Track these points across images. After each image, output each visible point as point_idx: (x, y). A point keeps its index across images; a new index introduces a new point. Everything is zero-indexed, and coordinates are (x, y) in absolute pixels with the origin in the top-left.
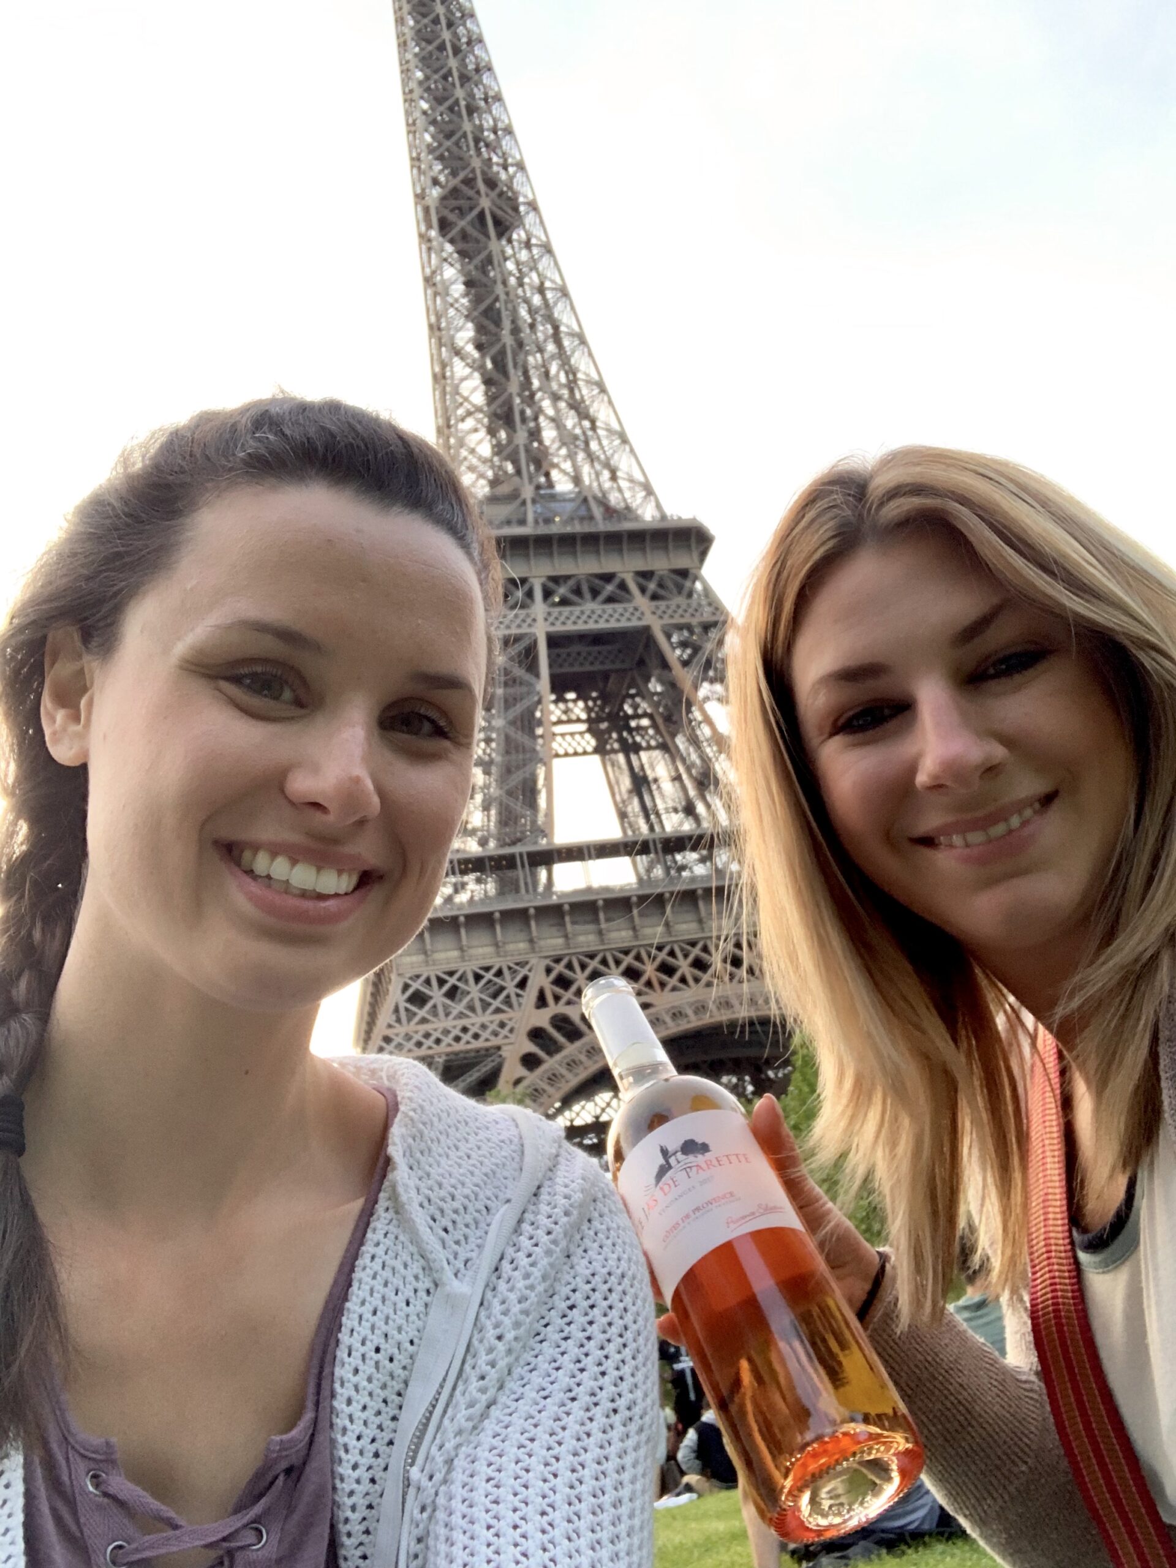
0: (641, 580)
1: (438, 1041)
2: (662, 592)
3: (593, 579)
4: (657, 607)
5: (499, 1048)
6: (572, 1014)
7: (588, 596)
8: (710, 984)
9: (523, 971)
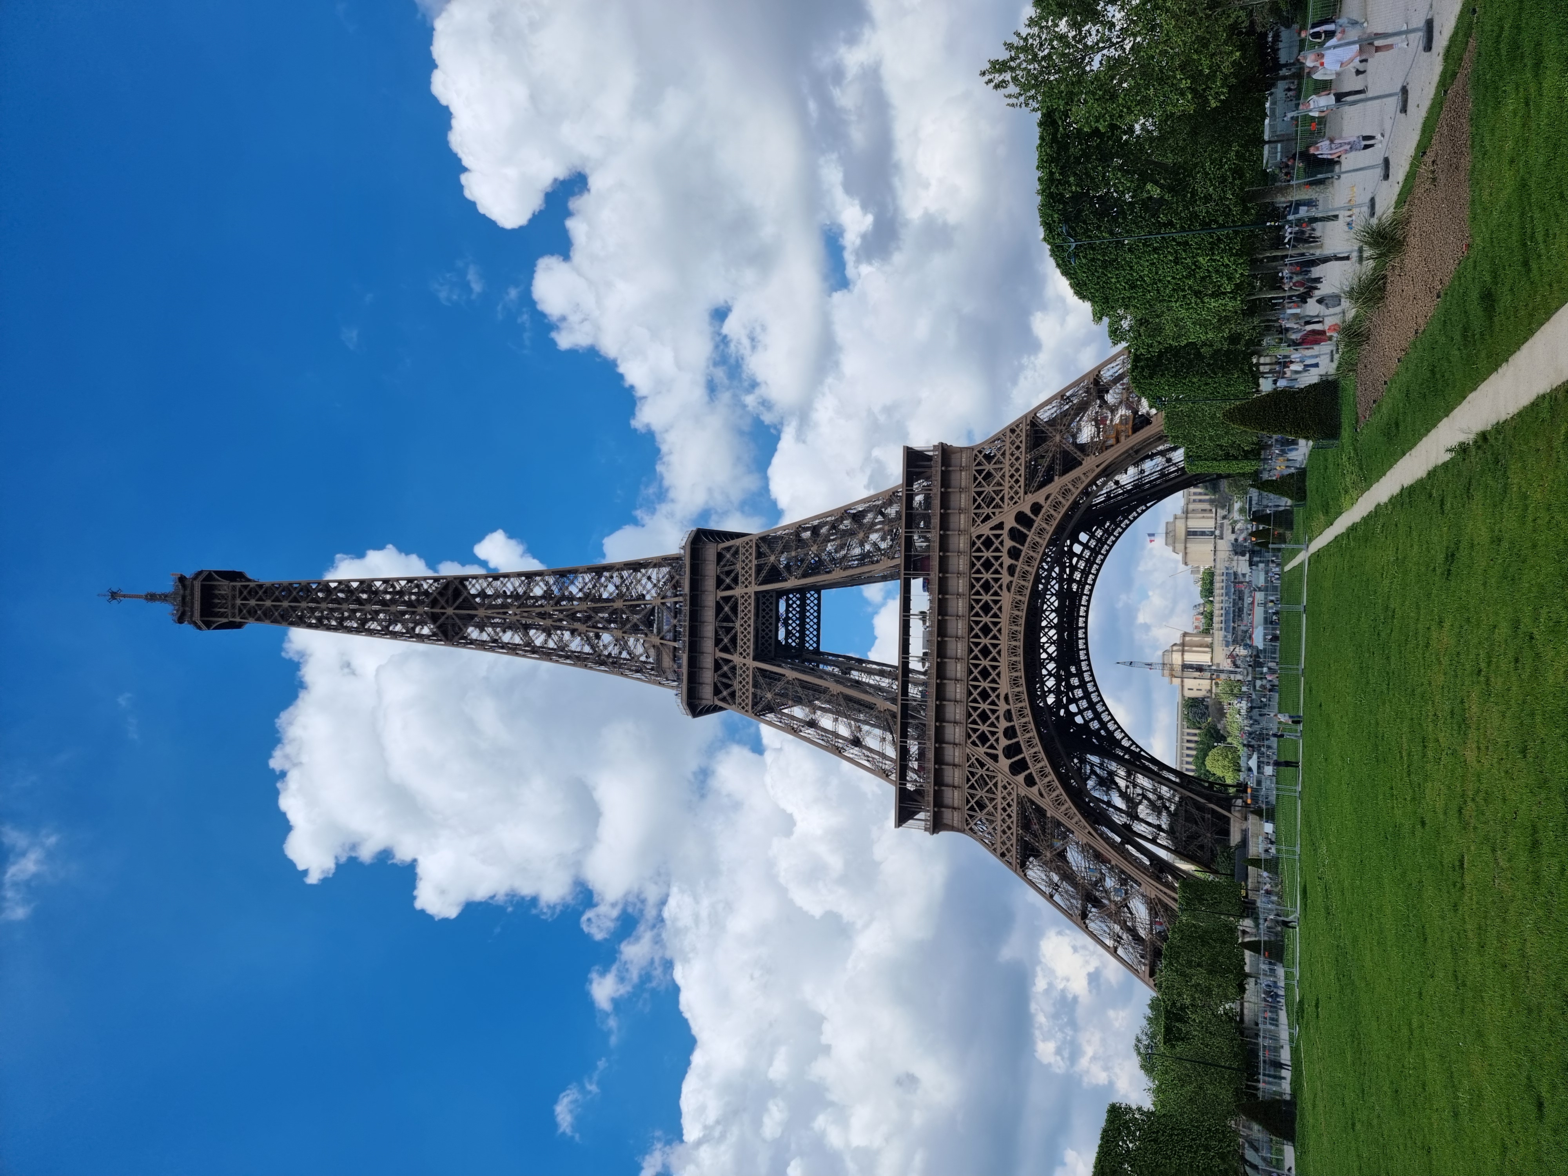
0: (722, 587)
1: (1009, 828)
2: (733, 575)
3: (719, 619)
4: (743, 583)
5: (1019, 795)
6: (1004, 742)
7: (731, 625)
8: (999, 653)
9: (973, 759)
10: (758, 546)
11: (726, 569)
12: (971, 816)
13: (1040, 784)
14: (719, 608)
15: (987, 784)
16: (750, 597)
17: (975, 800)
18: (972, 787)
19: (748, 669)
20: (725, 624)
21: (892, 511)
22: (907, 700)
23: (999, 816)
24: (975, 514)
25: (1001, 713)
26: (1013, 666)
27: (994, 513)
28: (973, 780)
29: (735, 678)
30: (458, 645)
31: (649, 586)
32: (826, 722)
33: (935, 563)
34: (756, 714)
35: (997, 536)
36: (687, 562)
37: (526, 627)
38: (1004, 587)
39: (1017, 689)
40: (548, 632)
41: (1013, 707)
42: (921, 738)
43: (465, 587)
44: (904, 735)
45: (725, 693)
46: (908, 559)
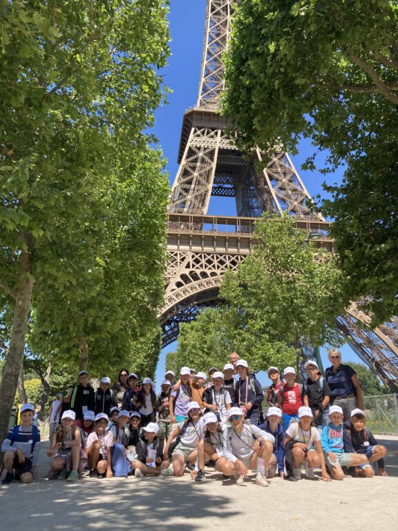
5: (169, 278)
6: (198, 272)
9: (185, 256)
19: (214, 144)
25: (214, 270)
29: (209, 138)
41: (219, 277)
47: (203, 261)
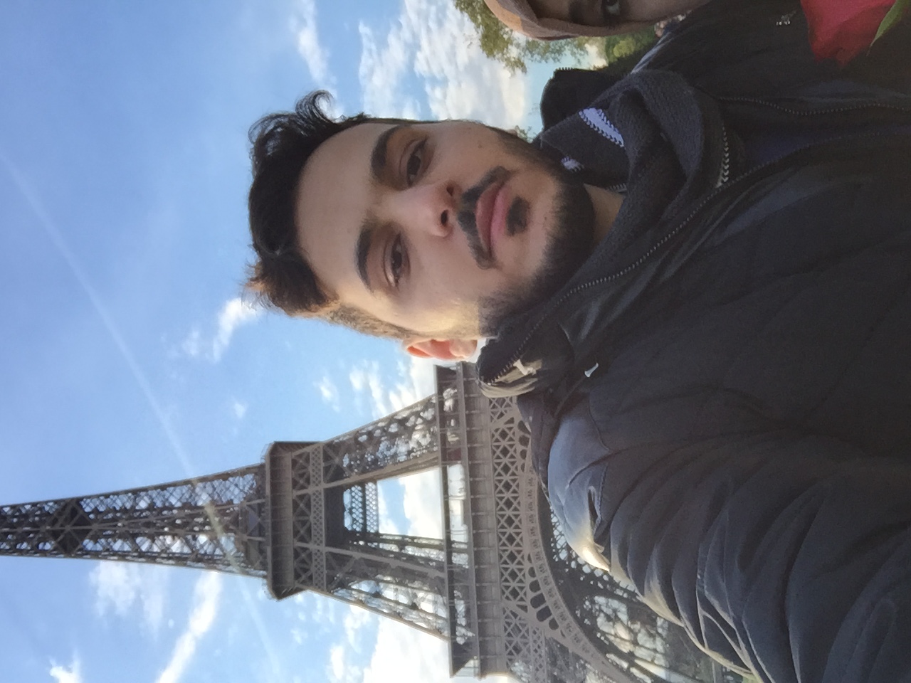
0: (298, 487)
1: (541, 666)
3: (296, 514)
4: (314, 482)
5: (546, 638)
6: (531, 595)
7: (306, 518)
8: (520, 521)
9: (508, 612)
10: (325, 452)
11: (301, 472)
12: (510, 660)
13: (562, 625)
14: (295, 505)
15: (520, 631)
16: (320, 494)
17: (513, 645)
18: (509, 635)
19: (322, 554)
20: (301, 518)
21: (428, 415)
22: (452, 567)
23: (532, 656)
24: (493, 413)
25: (526, 571)
26: (532, 531)
27: (506, 411)
28: (509, 630)
29: (312, 562)
30: (77, 556)
31: (237, 491)
32: (389, 593)
33: (465, 453)
34: (330, 592)
35: (510, 429)
36: (268, 468)
37: (134, 536)
38: (519, 468)
39: (537, 550)
40: (152, 538)
41: (536, 565)
42: (466, 597)
43: (81, 506)
44: (452, 597)
45: (304, 577)
46: (444, 451)
47: (514, 584)
